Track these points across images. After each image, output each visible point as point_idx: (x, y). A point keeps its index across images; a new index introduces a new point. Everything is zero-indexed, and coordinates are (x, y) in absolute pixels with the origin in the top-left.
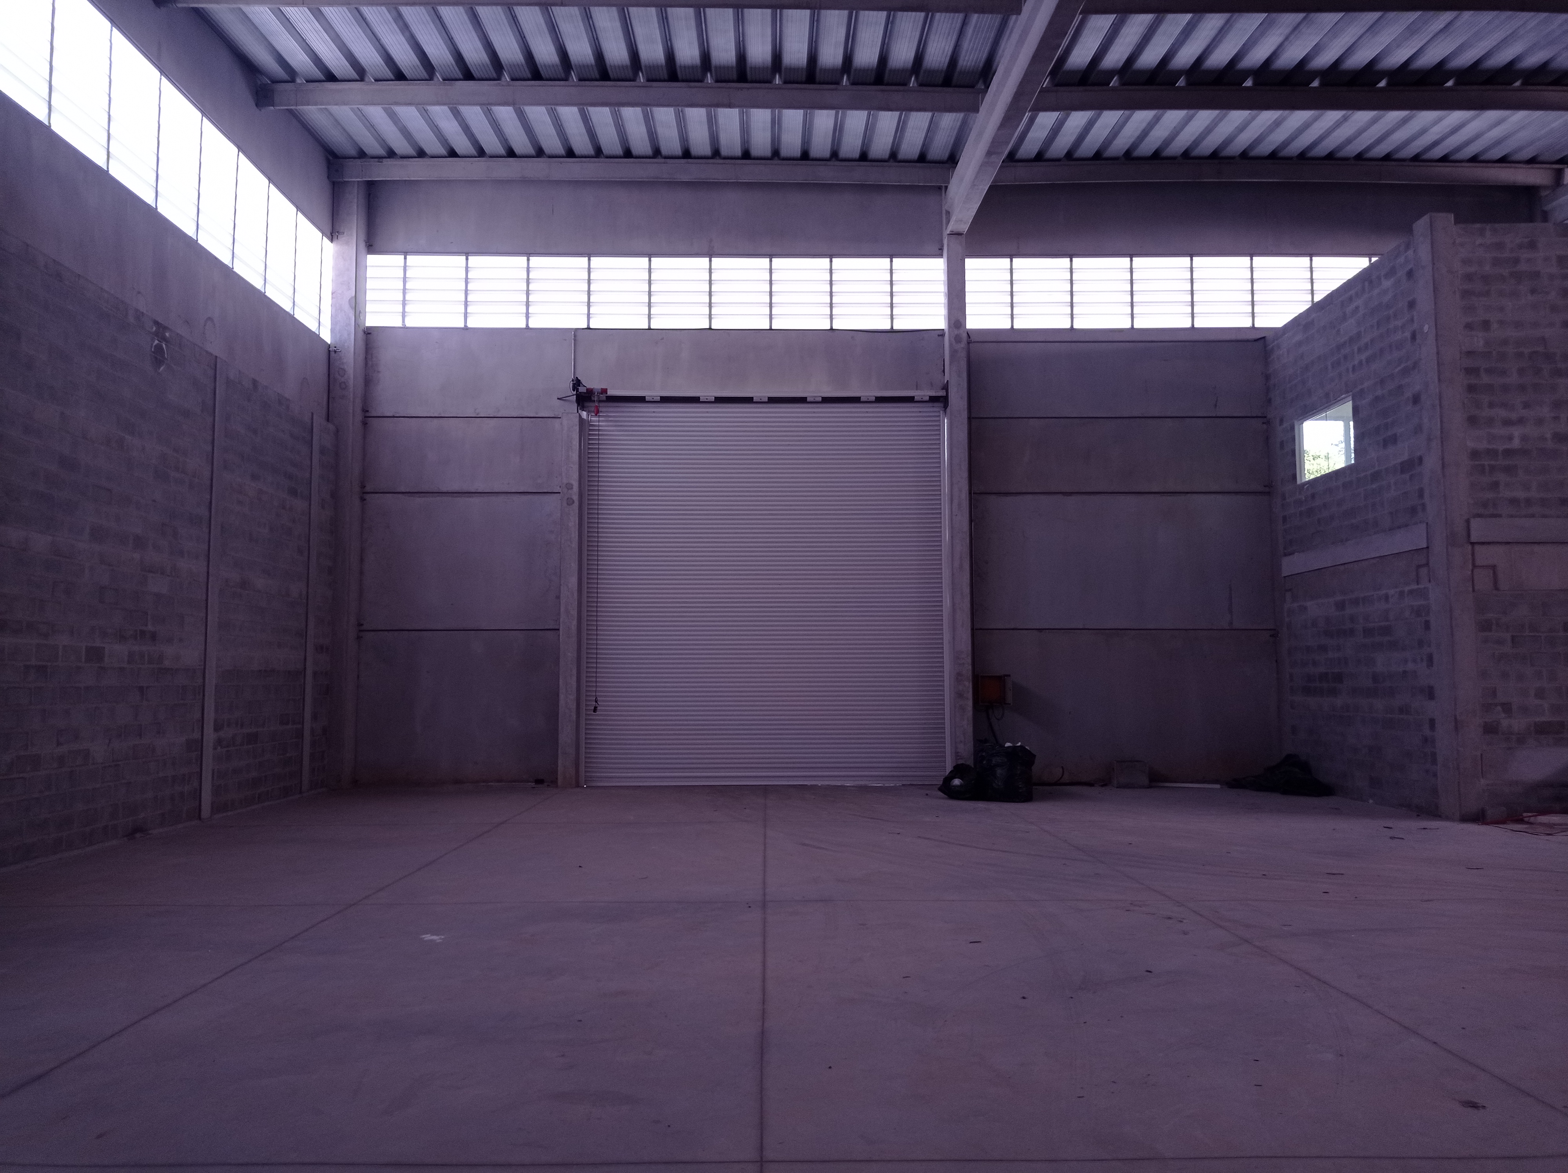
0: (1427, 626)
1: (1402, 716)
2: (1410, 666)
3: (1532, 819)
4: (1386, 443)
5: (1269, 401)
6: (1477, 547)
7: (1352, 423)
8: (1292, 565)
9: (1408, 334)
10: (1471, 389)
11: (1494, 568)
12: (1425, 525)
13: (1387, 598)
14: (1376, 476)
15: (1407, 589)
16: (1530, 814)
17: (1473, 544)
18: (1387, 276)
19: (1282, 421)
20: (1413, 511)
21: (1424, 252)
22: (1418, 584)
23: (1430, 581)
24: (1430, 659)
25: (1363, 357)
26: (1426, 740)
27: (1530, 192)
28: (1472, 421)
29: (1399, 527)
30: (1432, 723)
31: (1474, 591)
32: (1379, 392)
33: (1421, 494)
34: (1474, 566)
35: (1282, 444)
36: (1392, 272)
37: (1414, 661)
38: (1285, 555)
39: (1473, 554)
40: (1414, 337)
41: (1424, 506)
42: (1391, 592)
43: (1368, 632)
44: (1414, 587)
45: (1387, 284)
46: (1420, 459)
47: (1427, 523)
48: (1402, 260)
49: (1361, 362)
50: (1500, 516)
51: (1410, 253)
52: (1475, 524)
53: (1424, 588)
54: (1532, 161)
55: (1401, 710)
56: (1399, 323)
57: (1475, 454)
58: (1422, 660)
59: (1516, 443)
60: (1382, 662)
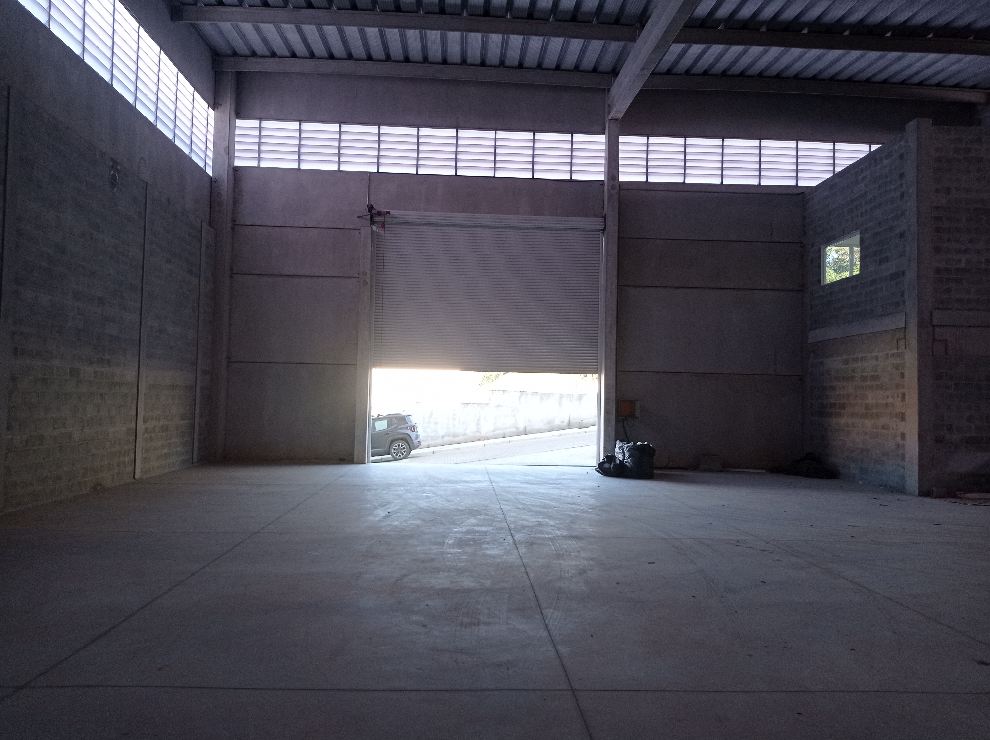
0: (903, 376)
1: (883, 431)
2: (890, 400)
3: (962, 496)
4: (881, 262)
5: (805, 233)
6: (936, 328)
7: (858, 249)
8: (814, 336)
9: (898, 194)
10: (937, 230)
11: (946, 341)
12: (904, 313)
13: (877, 358)
14: (873, 282)
15: (890, 352)
16: (961, 493)
17: (934, 326)
18: (886, 157)
19: (812, 246)
20: (897, 304)
21: (912, 143)
22: (898, 350)
23: (906, 348)
24: (904, 396)
25: (868, 207)
26: (898, 446)
27: (971, 106)
28: (937, 250)
29: (887, 315)
30: (903, 435)
31: (933, 355)
32: (878, 230)
33: (902, 294)
34: (934, 340)
35: (812, 260)
36: (890, 154)
37: (893, 397)
38: (811, 329)
39: (933, 332)
40: (902, 196)
41: (904, 302)
42: (880, 354)
43: (864, 379)
44: (895, 351)
45: (886, 162)
46: (903, 273)
47: (906, 312)
48: (897, 147)
49: (866, 211)
50: (950, 309)
51: (903, 143)
52: (935, 313)
53: (902, 352)
54: (974, 87)
55: (883, 427)
56: (893, 187)
57: (938, 271)
58: (898, 396)
59: (963, 265)
60: (871, 397)
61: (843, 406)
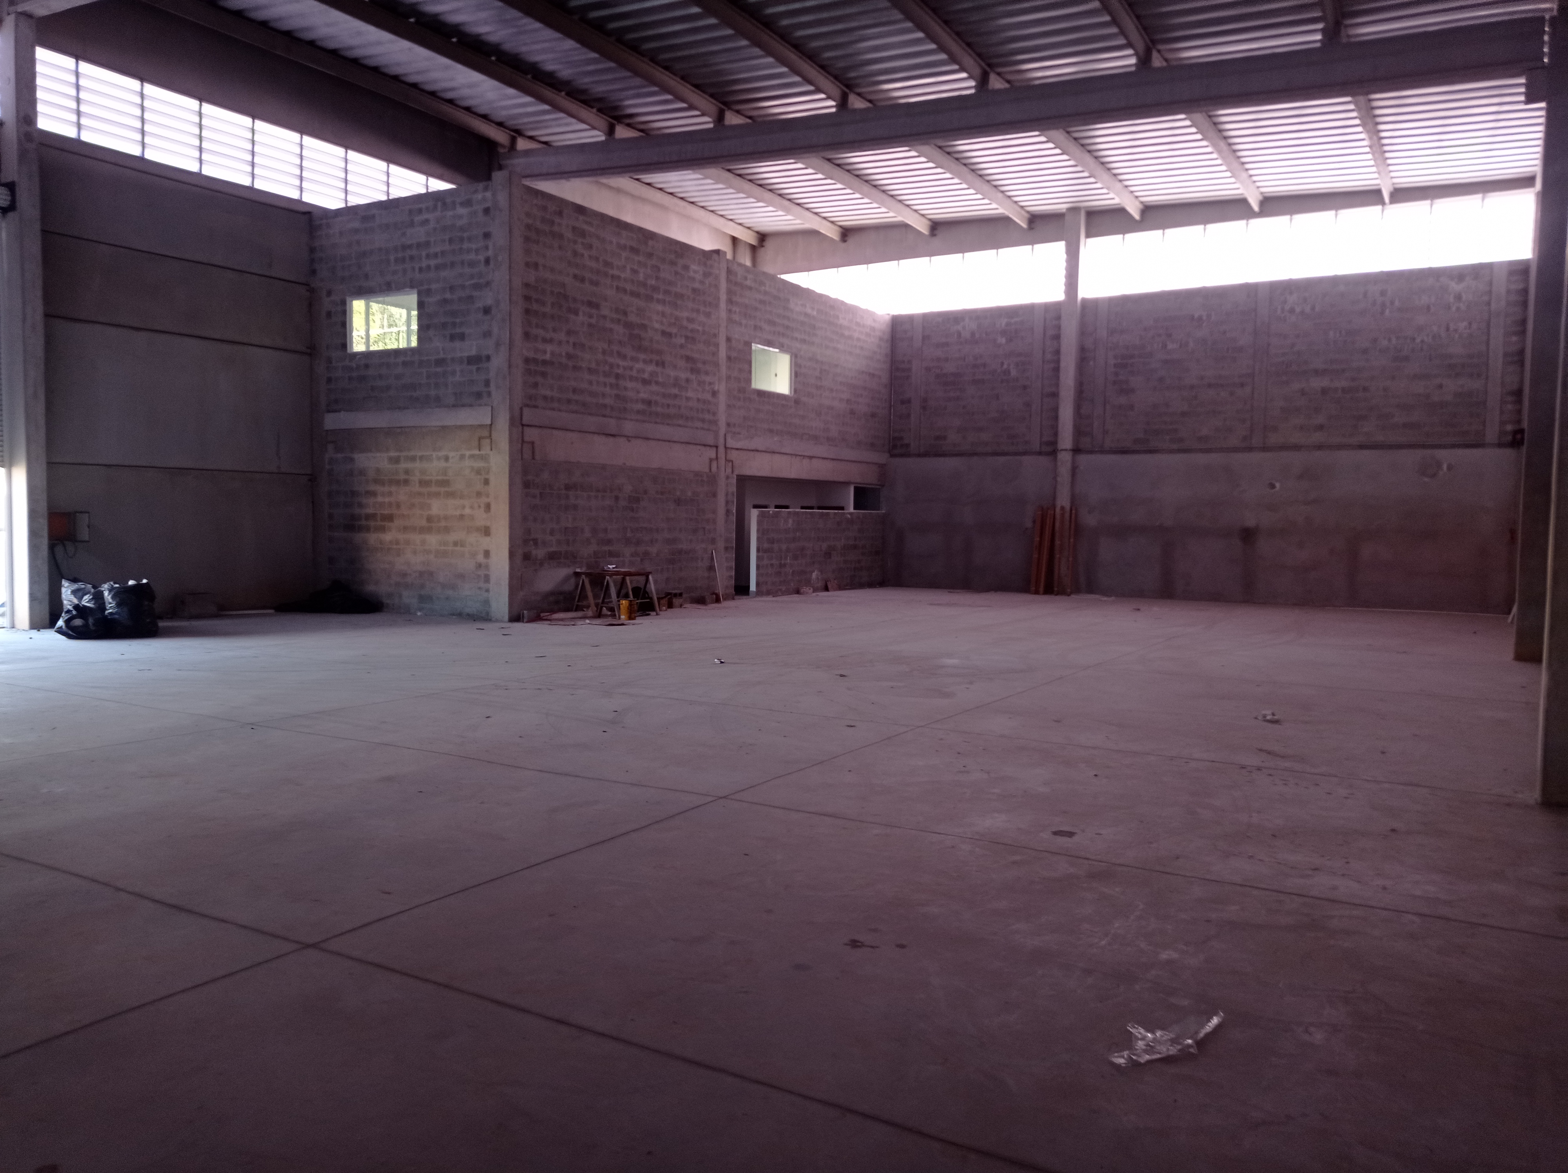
0: (486, 482)
1: (456, 548)
2: (467, 511)
3: (549, 617)
4: (452, 338)
5: (314, 272)
6: (525, 428)
7: (415, 313)
8: (332, 421)
9: (481, 258)
10: (527, 311)
11: (533, 443)
12: (490, 408)
13: (447, 459)
14: (440, 362)
15: (468, 453)
16: (549, 614)
17: (523, 425)
18: (462, 204)
19: (329, 293)
20: (479, 395)
21: (502, 198)
22: (480, 450)
23: (491, 450)
24: (488, 507)
25: (433, 262)
26: (479, 566)
27: (490, 145)
28: (527, 335)
29: (463, 406)
30: (487, 554)
31: (522, 459)
32: (448, 296)
33: (487, 383)
34: (523, 441)
35: (329, 314)
36: (468, 203)
37: (472, 507)
38: (329, 411)
39: (523, 432)
40: (487, 261)
41: (489, 394)
42: (451, 454)
43: (423, 483)
44: (477, 452)
45: (461, 211)
46: (488, 358)
47: (492, 407)
48: (479, 196)
49: (429, 267)
50: (536, 407)
51: (488, 194)
52: (526, 411)
53: (486, 454)
54: (500, 124)
55: (455, 544)
56: (474, 246)
57: (527, 361)
58: (479, 507)
59: (548, 357)
60: (436, 507)
61: (390, 518)
